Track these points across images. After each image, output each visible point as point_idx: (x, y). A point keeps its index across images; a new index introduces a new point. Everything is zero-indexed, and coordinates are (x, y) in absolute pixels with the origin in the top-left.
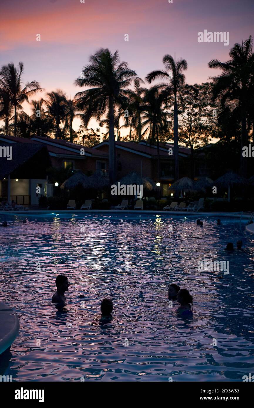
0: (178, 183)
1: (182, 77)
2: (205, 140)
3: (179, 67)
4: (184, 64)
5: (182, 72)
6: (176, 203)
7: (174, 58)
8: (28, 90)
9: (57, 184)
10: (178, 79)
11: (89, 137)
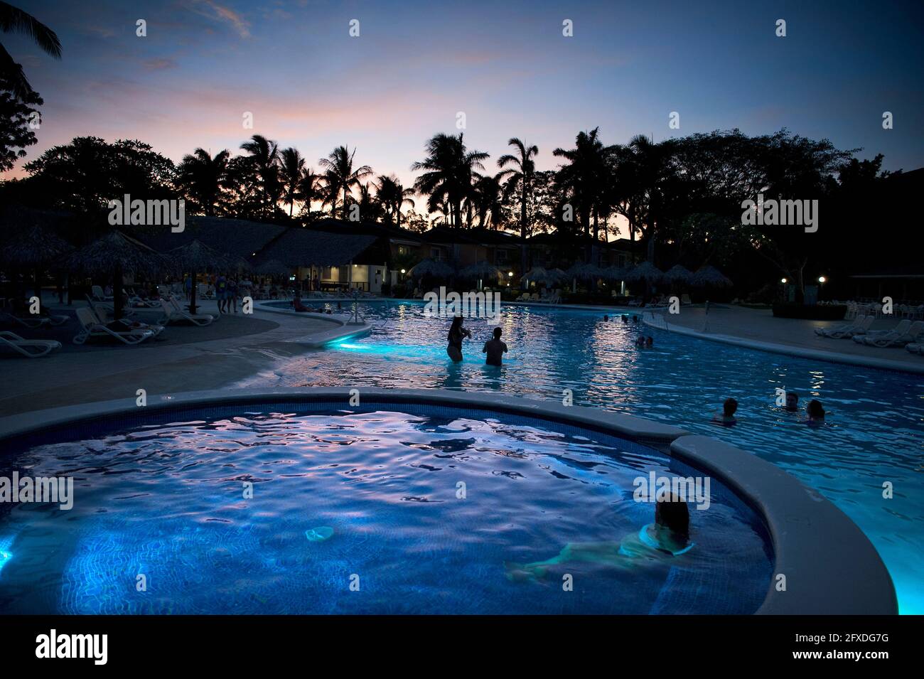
0: (532, 273)
1: (531, 164)
2: (544, 228)
3: (529, 153)
4: (535, 149)
5: (532, 158)
6: (528, 294)
7: (524, 144)
8: (360, 173)
9: (403, 271)
10: (528, 165)
11: (416, 223)
